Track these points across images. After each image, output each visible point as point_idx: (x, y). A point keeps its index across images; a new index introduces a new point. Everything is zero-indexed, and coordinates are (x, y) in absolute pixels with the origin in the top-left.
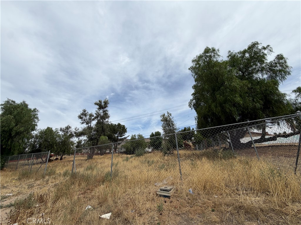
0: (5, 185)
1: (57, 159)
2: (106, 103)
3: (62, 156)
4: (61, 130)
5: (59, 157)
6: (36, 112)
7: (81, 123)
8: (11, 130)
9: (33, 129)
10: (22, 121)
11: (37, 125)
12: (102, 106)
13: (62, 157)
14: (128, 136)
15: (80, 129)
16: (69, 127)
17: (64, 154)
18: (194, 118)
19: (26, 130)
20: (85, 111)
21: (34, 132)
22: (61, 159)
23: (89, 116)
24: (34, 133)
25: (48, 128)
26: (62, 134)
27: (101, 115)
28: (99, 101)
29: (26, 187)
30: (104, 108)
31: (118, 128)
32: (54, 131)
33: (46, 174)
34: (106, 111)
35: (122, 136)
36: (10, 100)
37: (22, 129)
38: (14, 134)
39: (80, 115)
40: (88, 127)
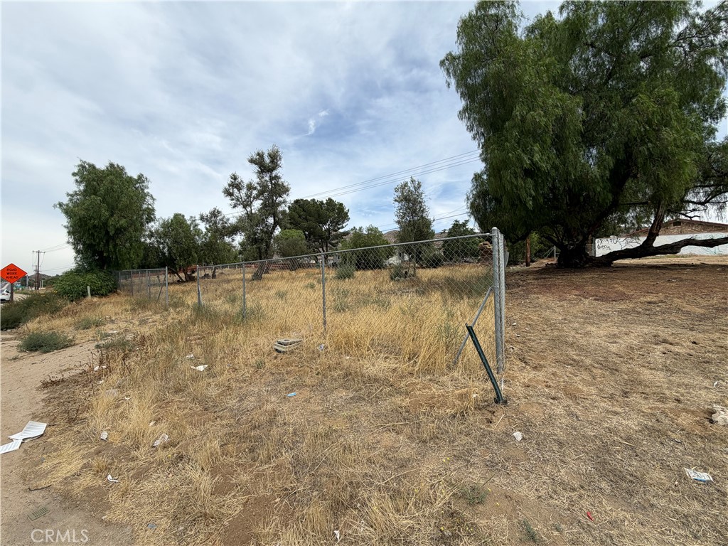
0: (113, 318)
1: (206, 276)
2: (274, 157)
3: (215, 270)
4: (202, 218)
5: (210, 272)
6: (144, 182)
7: (231, 205)
8: (105, 224)
9: (150, 219)
10: (120, 206)
11: (154, 209)
12: (267, 164)
13: (214, 272)
14: (353, 229)
15: (231, 218)
16: (218, 211)
17: (217, 266)
18: (465, 197)
19: (131, 224)
20: (235, 178)
21: (152, 224)
22: (214, 276)
23: (245, 190)
24: (153, 226)
25: (176, 216)
26: (207, 229)
27: (268, 186)
28: (258, 154)
29: (137, 323)
30: (271, 170)
31: (327, 210)
32: (189, 222)
33: (170, 305)
34: (277, 177)
35: (339, 229)
36: (85, 162)
37: (123, 222)
38: (113, 232)
39: (227, 187)
40: (247, 213)
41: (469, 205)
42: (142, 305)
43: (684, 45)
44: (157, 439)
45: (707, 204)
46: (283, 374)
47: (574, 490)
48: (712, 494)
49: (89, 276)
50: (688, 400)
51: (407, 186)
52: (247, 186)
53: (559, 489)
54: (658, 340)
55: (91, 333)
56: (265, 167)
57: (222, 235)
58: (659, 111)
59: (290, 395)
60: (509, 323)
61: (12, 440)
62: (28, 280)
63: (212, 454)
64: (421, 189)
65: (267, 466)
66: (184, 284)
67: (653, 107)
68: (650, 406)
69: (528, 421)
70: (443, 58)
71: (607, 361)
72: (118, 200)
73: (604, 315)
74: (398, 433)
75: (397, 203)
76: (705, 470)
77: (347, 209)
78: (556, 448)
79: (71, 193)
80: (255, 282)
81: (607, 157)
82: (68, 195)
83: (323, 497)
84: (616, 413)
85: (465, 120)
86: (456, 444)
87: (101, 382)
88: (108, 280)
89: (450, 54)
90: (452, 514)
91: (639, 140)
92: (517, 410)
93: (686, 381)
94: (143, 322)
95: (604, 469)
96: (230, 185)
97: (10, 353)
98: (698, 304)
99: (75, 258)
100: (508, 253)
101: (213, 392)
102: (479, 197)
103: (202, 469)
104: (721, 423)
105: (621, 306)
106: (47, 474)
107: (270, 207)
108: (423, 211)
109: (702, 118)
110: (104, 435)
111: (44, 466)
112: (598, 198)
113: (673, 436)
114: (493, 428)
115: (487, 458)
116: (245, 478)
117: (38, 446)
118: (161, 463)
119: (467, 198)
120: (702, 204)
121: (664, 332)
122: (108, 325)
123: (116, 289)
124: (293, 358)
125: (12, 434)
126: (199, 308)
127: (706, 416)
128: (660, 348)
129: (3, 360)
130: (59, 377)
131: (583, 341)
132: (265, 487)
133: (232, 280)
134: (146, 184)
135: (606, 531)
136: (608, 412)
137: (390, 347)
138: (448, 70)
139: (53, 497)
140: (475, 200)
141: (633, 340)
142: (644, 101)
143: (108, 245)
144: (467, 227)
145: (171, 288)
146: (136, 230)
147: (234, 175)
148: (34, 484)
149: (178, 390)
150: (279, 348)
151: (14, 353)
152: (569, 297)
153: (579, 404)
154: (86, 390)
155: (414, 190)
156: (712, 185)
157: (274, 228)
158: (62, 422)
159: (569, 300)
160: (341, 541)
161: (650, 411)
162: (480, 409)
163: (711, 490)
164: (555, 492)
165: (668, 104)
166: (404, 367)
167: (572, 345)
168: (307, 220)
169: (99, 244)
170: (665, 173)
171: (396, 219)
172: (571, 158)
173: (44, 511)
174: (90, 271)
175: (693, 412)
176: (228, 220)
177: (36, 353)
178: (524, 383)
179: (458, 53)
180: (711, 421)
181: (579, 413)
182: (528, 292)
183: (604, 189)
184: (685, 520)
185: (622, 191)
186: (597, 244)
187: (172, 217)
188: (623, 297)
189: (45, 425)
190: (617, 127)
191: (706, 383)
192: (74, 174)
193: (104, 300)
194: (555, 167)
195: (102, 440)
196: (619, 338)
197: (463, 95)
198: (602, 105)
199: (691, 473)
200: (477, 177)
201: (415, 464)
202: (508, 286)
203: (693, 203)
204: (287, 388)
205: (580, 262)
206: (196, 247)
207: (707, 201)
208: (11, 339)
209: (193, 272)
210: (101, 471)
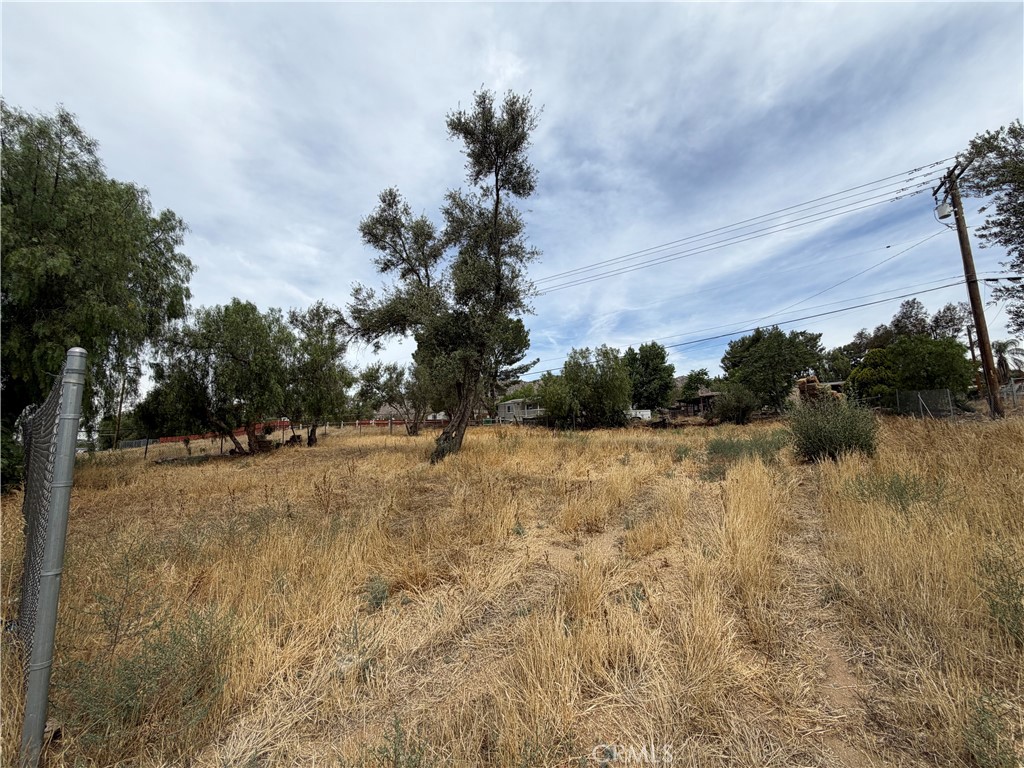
1: (295, 440)
3: (315, 427)
4: (294, 319)
5: (303, 433)
6: (173, 229)
7: (377, 262)
11: (187, 289)
13: (313, 431)
14: (535, 363)
17: (319, 421)
22: (312, 441)
32: (266, 320)
134: (178, 233)
206: (280, 372)
209: (269, 431)
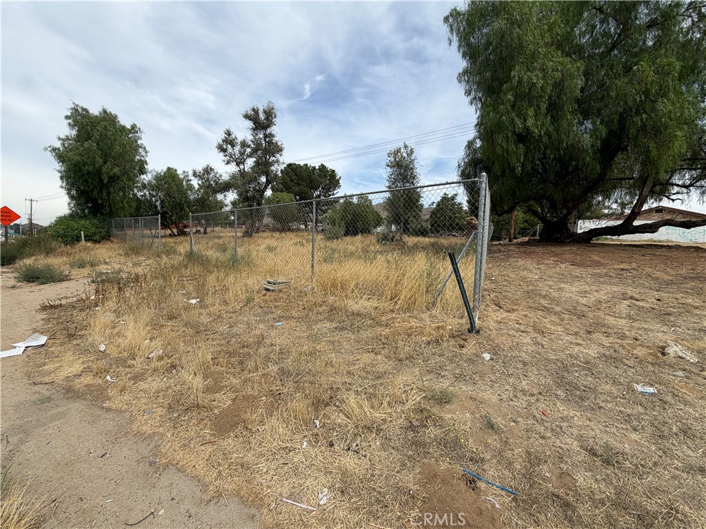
0: (107, 261)
1: (198, 232)
2: (270, 114)
3: (206, 227)
4: (195, 174)
5: (201, 230)
6: (137, 132)
8: (99, 171)
9: (142, 172)
10: (113, 154)
11: (146, 161)
12: (262, 121)
13: (206, 229)
15: (224, 175)
16: (211, 168)
17: (208, 224)
19: (124, 173)
20: (229, 133)
21: (145, 176)
22: (205, 233)
23: (239, 147)
24: (146, 178)
25: (169, 170)
26: (199, 185)
27: (262, 144)
28: (253, 110)
29: (131, 265)
30: (265, 127)
31: (319, 175)
32: (181, 177)
33: (162, 252)
34: (271, 135)
35: (330, 195)
36: (78, 105)
37: (116, 170)
38: (107, 180)
39: (221, 143)
40: (240, 171)
41: (460, 173)
42: (135, 251)
43: (693, 14)
44: (152, 352)
45: (691, 188)
46: (271, 307)
47: (533, 395)
48: (655, 402)
49: (83, 222)
50: (645, 339)
51: (400, 152)
52: (241, 143)
53: (519, 395)
54: (624, 297)
55: (86, 271)
56: (259, 124)
57: (216, 191)
58: (658, 81)
59: (278, 324)
60: (488, 278)
61: (15, 347)
62: (21, 228)
63: (204, 363)
64: (414, 155)
65: (255, 374)
66: (176, 238)
67: (652, 76)
68: (610, 341)
69: (497, 347)
70: (447, 13)
71: (575, 309)
72: (111, 148)
73: (578, 277)
74: (376, 354)
75: (389, 168)
76: (652, 386)
77: (338, 177)
78: (520, 366)
79: (63, 137)
80: (246, 239)
81: (601, 126)
82: (60, 139)
83: (306, 396)
84: (578, 344)
85: (464, 84)
86: (430, 362)
87: (97, 308)
88: (102, 227)
89: (455, 10)
90: (421, 411)
91: (634, 111)
92: (488, 338)
93: (646, 326)
94: (136, 265)
95: (560, 382)
96: (223, 141)
97: (8, 283)
98: (667, 273)
99: (69, 204)
100: (493, 228)
101: (205, 319)
102: (470, 165)
103: (195, 374)
104: (672, 355)
105: (595, 271)
106: (50, 373)
107: (263, 166)
108: (414, 178)
109: (699, 99)
110: (102, 348)
111: (46, 367)
112: (586, 169)
113: (628, 362)
114: (464, 351)
115: (457, 372)
116: (235, 381)
117: (40, 353)
118: (156, 370)
119: (459, 165)
120: (687, 187)
121: (630, 291)
122: (102, 266)
123: (109, 236)
124: (281, 295)
125: (15, 343)
126: (191, 254)
127: (660, 350)
128: (627, 302)
129: (2, 287)
130: (58, 302)
131: (555, 294)
132: (253, 388)
133: (223, 237)
134: (139, 134)
135: (557, 423)
136: (571, 343)
137: (374, 290)
138: (451, 26)
139: (57, 390)
140: (466, 168)
141: (602, 296)
142: (645, 69)
143: (102, 193)
144: (455, 201)
145: (164, 240)
146: (130, 179)
147: (228, 131)
148: (39, 379)
149: (171, 317)
150: (268, 287)
151: (12, 282)
152: (546, 262)
153: (545, 337)
154: (83, 314)
155: (406, 156)
156: (699, 169)
157: (266, 188)
158: (61, 337)
159: (547, 264)
160: (320, 428)
161: (609, 345)
162: (454, 337)
163: (654, 399)
164: (515, 396)
165: (668, 74)
166: (385, 305)
167: (544, 297)
168: (298, 184)
169: (93, 190)
170: (655, 145)
171: (387, 184)
172: (565, 125)
173: (49, 399)
174: (84, 217)
175: (648, 347)
176: (221, 176)
177: (34, 284)
178: (497, 321)
179: (463, 9)
180: (664, 354)
181: (544, 343)
182: (509, 257)
183: (593, 159)
184: (628, 419)
185: (611, 165)
186: (579, 225)
187: (165, 169)
188: (598, 264)
189: (46, 338)
190: (614, 96)
191: (665, 328)
192: (67, 117)
193: (97, 246)
194: (548, 134)
195: (100, 351)
196: (589, 294)
197: (464, 56)
198: (603, 73)
199: (639, 388)
200: (470, 144)
201: (390, 376)
202: (489, 251)
203: (678, 185)
204: (274, 319)
205: (561, 237)
206: (188, 202)
207: (691, 185)
208: (8, 272)
209: (185, 227)
210: (100, 373)
